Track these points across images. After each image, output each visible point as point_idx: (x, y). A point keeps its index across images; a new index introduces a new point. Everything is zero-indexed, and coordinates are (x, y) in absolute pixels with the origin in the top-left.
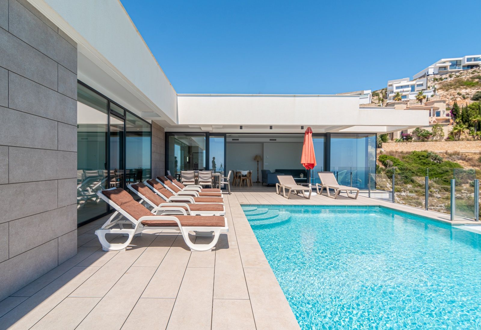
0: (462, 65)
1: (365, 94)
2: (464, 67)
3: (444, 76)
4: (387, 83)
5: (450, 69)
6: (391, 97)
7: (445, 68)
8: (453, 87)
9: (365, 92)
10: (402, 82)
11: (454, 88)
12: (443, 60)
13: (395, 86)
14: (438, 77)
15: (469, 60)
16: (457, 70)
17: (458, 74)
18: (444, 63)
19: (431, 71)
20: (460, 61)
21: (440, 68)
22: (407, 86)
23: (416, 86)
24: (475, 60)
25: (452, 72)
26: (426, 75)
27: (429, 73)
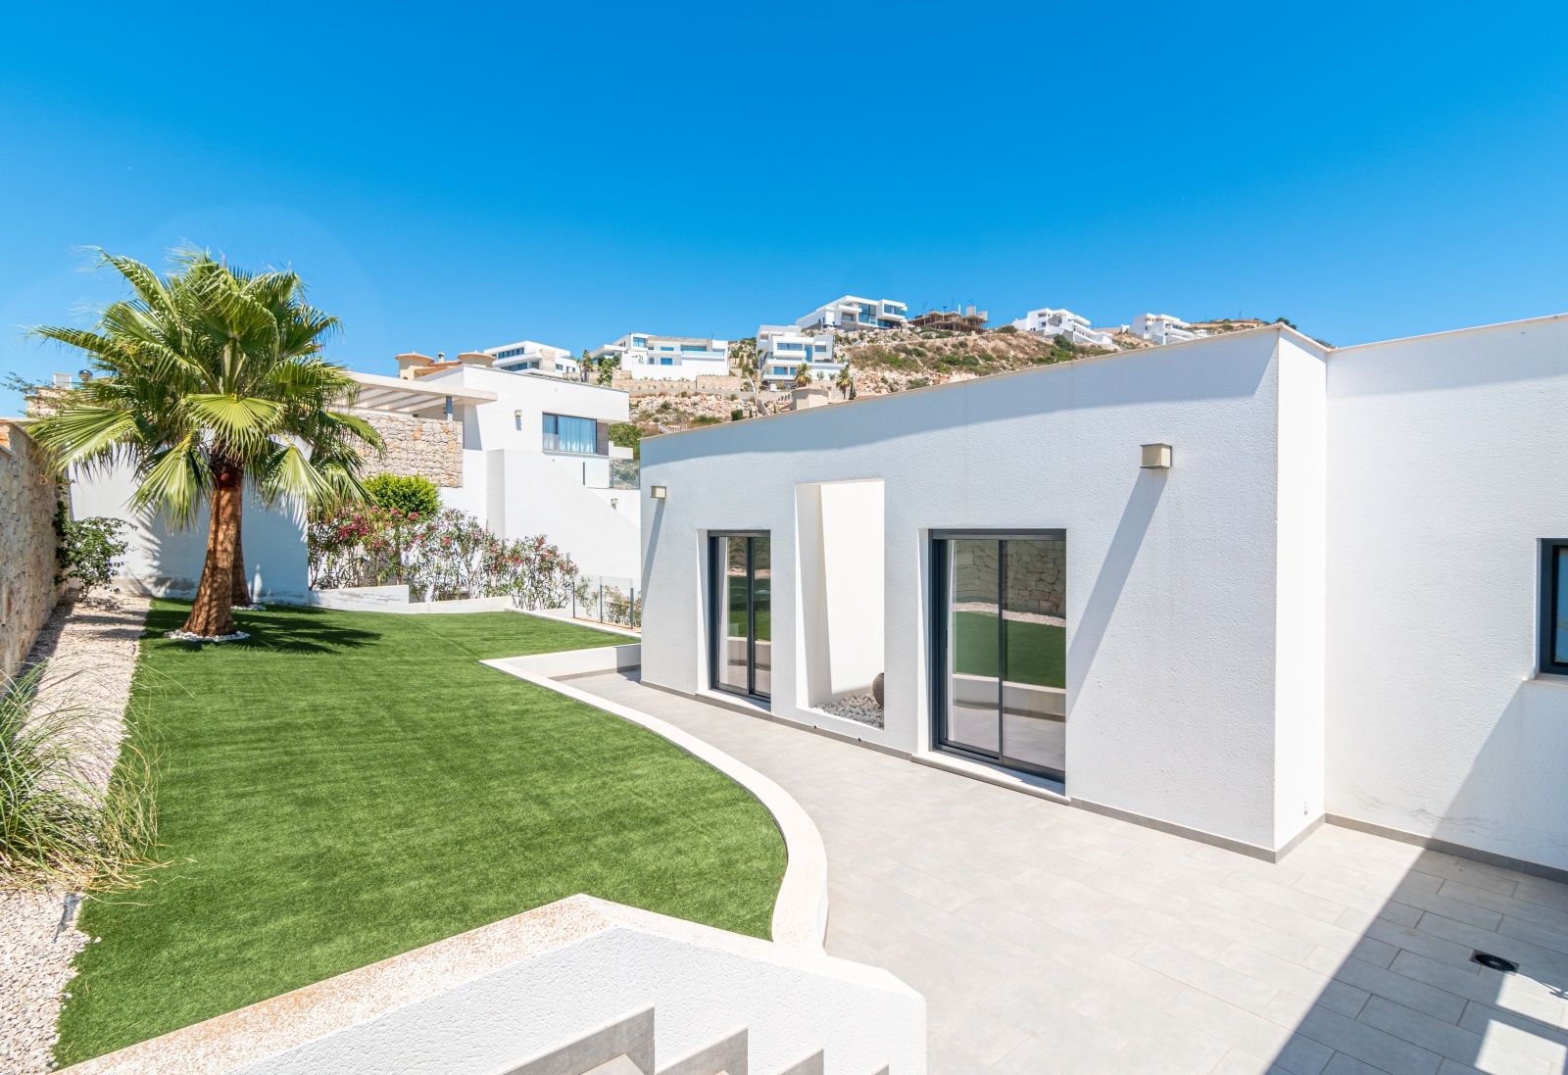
0: (877, 317)
1: (715, 350)
2: (879, 320)
3: (851, 335)
4: (757, 329)
5: (861, 321)
6: (770, 366)
7: (852, 316)
8: (869, 362)
9: (717, 344)
10: (787, 334)
11: (872, 365)
12: (850, 298)
13: (776, 340)
14: (841, 333)
15: (888, 309)
16: (870, 325)
17: (871, 334)
18: (850, 304)
19: (830, 319)
20: (875, 306)
21: (845, 314)
22: (797, 346)
23: (814, 349)
24: (896, 313)
25: (862, 328)
26: (821, 325)
27: (827, 323)
